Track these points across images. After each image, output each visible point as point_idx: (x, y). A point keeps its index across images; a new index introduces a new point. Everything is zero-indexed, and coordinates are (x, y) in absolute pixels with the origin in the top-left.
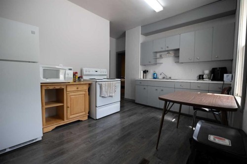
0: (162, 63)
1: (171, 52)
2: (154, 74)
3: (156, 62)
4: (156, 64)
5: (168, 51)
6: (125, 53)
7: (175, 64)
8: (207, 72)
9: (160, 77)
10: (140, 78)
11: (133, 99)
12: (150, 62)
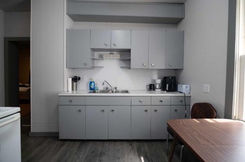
0: (103, 67)
1: (114, 53)
2: (91, 83)
3: (93, 64)
4: (93, 67)
5: (111, 51)
6: (29, 42)
7: (121, 69)
8: (159, 81)
9: (100, 87)
10: (66, 90)
11: (54, 130)
12: (85, 64)
